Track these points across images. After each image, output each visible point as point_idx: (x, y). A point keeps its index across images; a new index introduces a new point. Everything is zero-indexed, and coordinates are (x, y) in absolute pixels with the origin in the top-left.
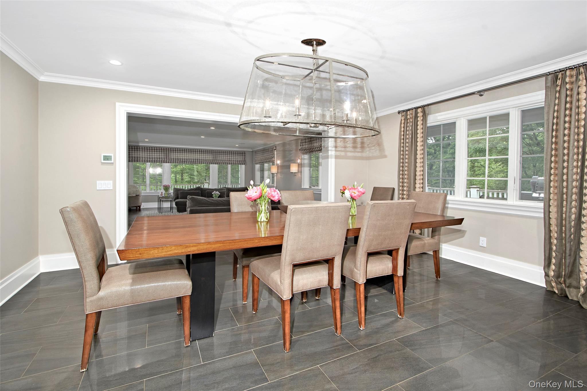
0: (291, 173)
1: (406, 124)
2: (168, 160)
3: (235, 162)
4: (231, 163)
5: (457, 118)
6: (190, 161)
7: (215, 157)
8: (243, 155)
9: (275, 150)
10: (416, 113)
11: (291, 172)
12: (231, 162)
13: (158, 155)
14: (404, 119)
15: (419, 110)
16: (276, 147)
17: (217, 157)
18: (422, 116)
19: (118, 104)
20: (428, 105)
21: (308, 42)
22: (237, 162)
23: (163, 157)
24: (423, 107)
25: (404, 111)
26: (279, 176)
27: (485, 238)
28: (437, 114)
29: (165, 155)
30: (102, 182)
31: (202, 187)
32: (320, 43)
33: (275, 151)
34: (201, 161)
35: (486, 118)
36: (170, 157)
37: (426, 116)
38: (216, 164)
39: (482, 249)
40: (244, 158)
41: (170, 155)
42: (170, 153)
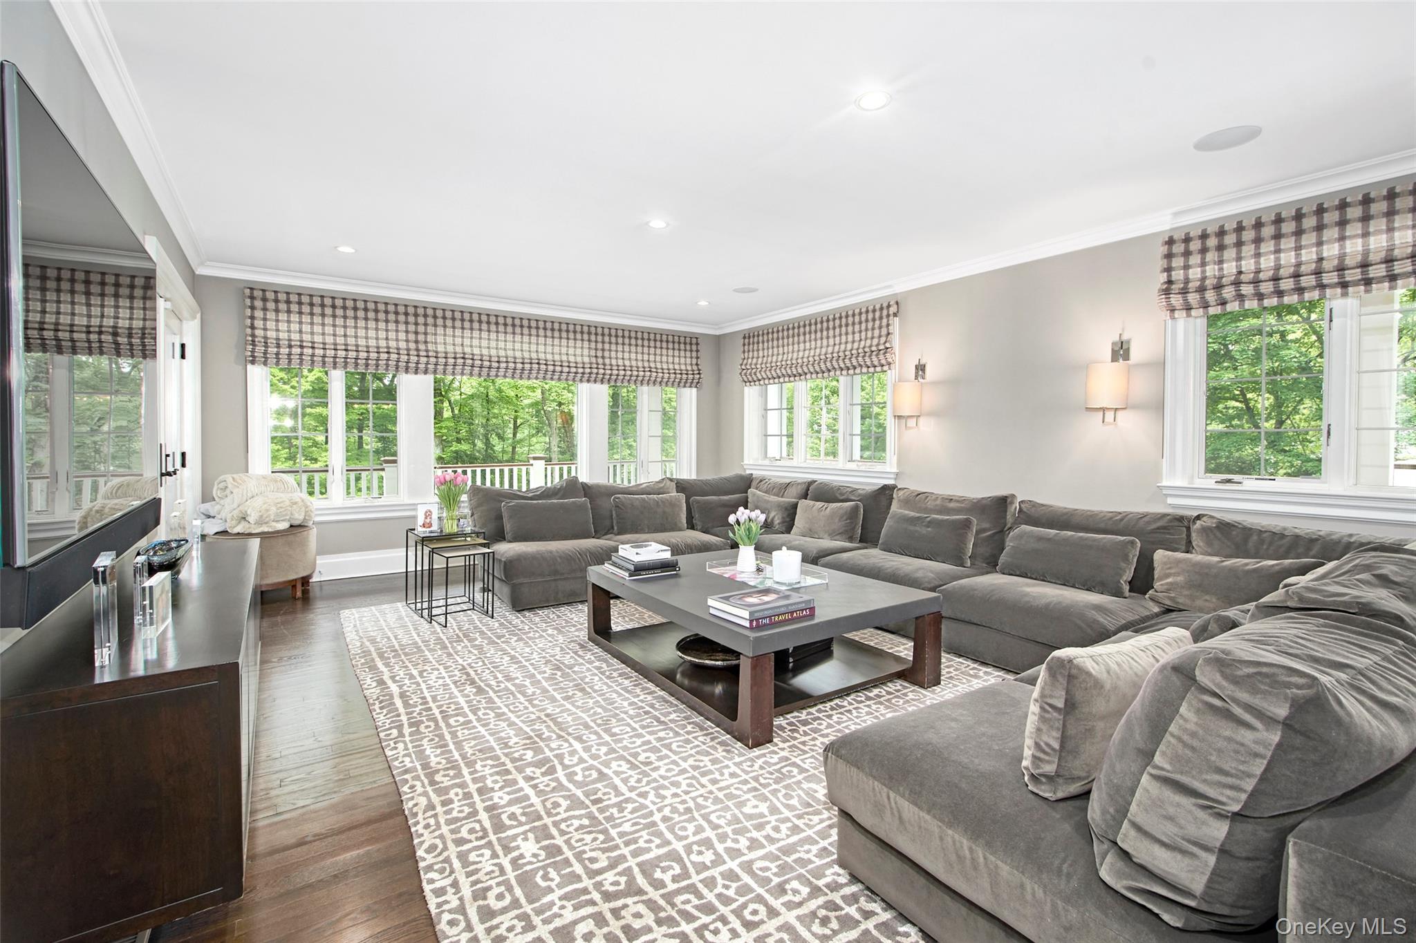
3: (666, 376)
12: (653, 375)
40: (694, 361)
41: (430, 338)
42: (430, 329)
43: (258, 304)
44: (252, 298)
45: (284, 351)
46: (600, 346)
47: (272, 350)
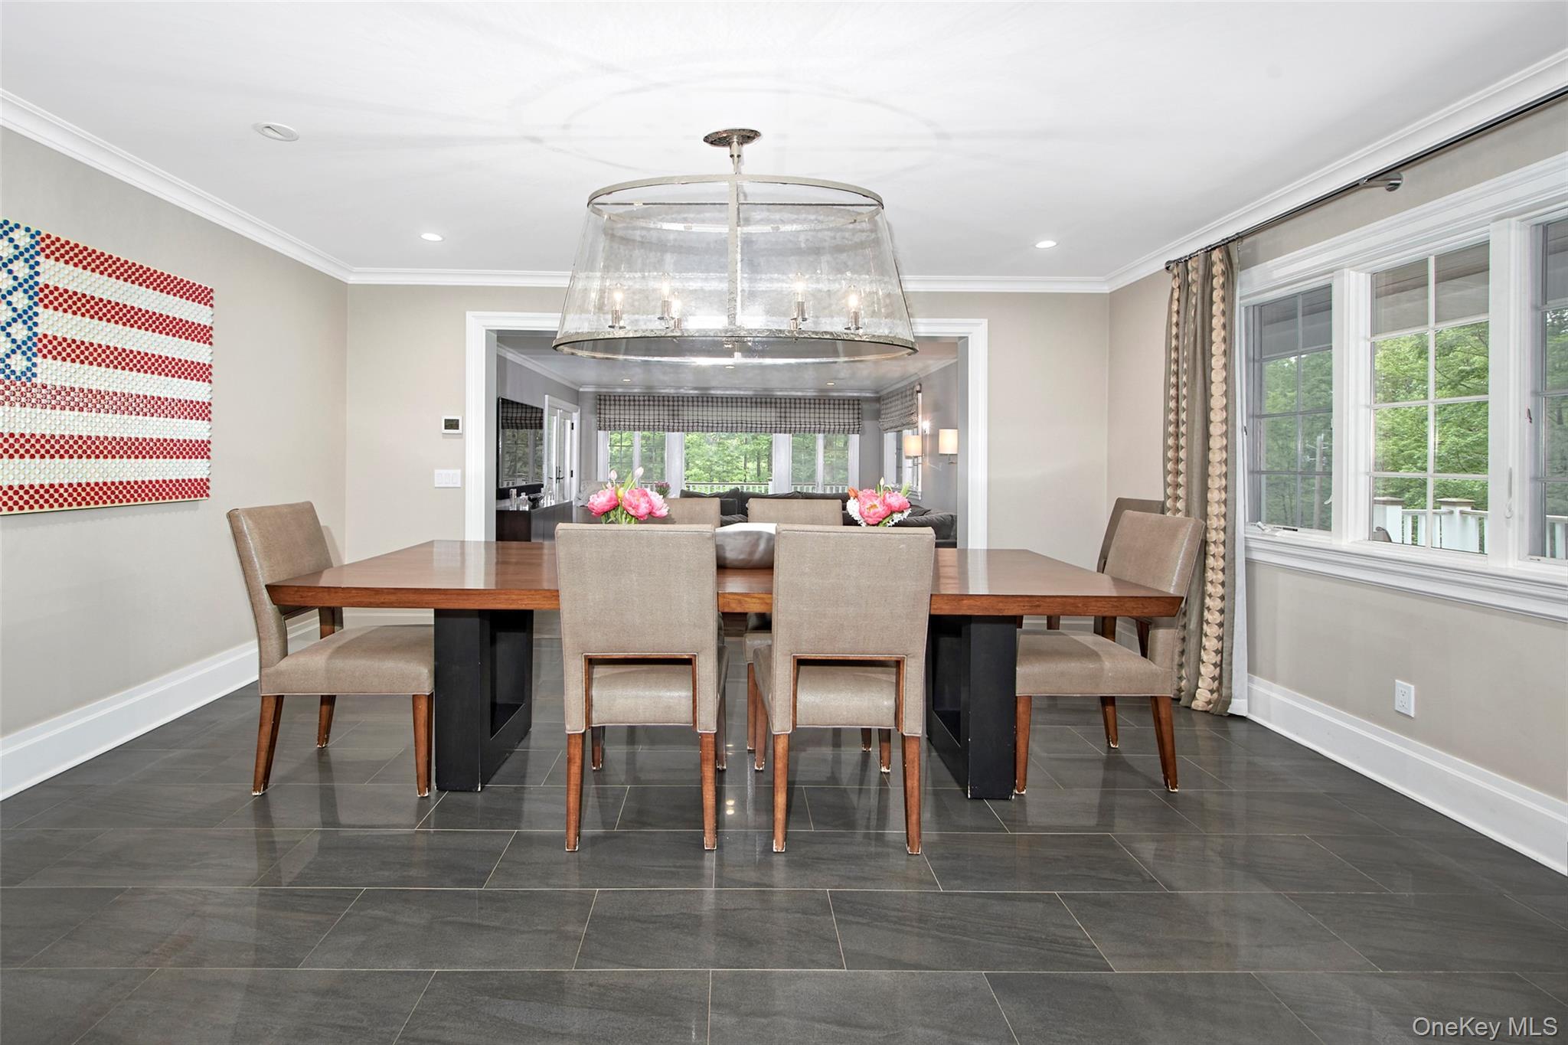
0: (941, 455)
1: (1183, 300)
2: (676, 424)
3: (832, 427)
4: (822, 429)
5: (1331, 271)
6: (725, 425)
7: (783, 415)
8: (854, 409)
9: (918, 392)
10: (1209, 265)
11: (941, 452)
12: (823, 426)
13: (656, 412)
14: (1179, 287)
15: (1216, 255)
16: (920, 385)
17: (788, 415)
18: (1223, 273)
19: (469, 315)
20: (1239, 237)
21: (717, 140)
22: (837, 427)
23: (666, 417)
24: (1225, 245)
25: (1177, 262)
26: (928, 464)
27: (1413, 687)
28: (1270, 263)
29: (671, 413)
30: (441, 471)
31: (745, 490)
32: (749, 136)
33: (920, 395)
34: (749, 425)
35: (1424, 262)
36: (680, 417)
37: (1235, 274)
38: (785, 432)
39: (1401, 723)
40: (856, 416)
41: (680, 413)
42: (681, 408)
43: (602, 402)
44: (600, 400)
45: (612, 423)
46: (783, 410)
47: (607, 424)
